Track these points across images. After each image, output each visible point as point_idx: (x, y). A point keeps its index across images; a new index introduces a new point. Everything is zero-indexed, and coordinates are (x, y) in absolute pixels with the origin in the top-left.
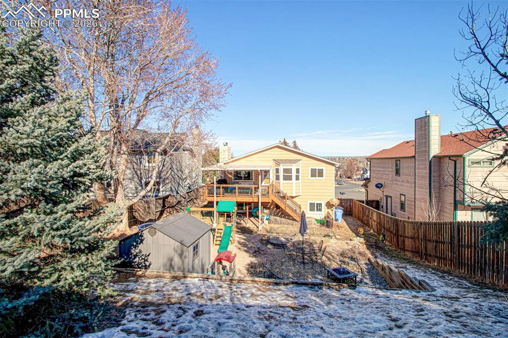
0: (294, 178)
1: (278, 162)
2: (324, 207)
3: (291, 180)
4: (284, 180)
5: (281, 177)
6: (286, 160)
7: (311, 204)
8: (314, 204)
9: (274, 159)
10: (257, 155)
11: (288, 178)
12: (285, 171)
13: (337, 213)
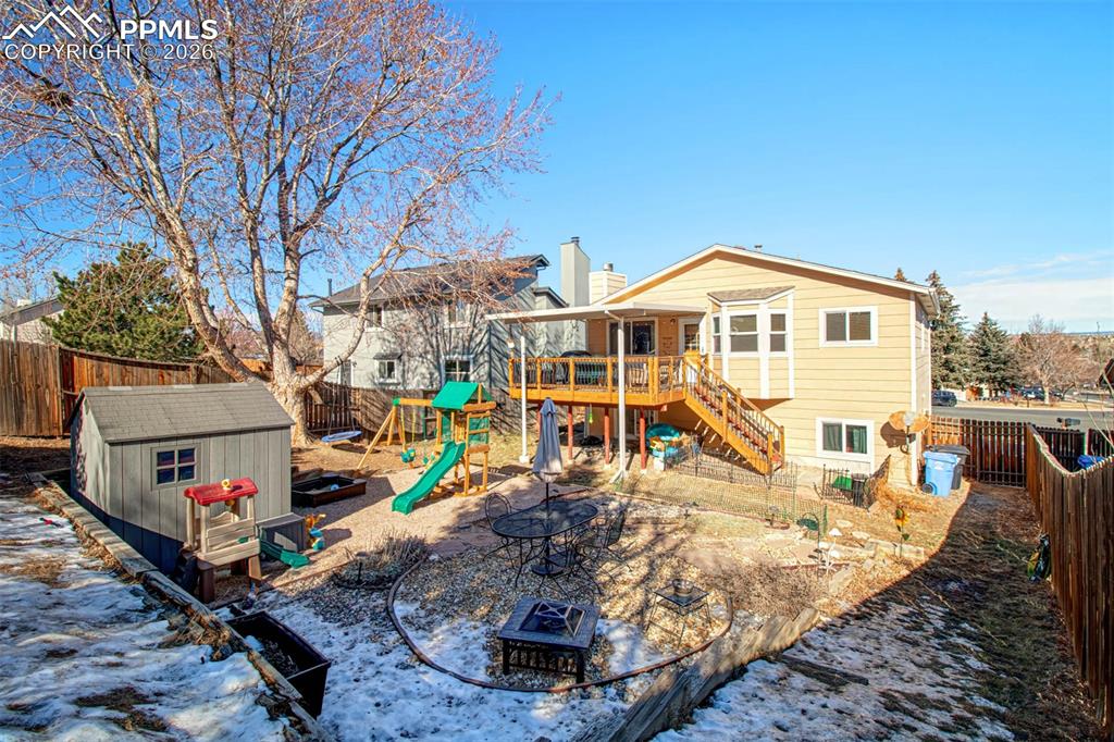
0: (764, 341)
1: (717, 299)
2: (873, 438)
3: (755, 349)
4: (733, 350)
5: (726, 343)
6: (741, 292)
7: (827, 426)
8: (840, 426)
9: (710, 291)
10: (665, 284)
11: (745, 343)
12: (737, 322)
13: (929, 464)
